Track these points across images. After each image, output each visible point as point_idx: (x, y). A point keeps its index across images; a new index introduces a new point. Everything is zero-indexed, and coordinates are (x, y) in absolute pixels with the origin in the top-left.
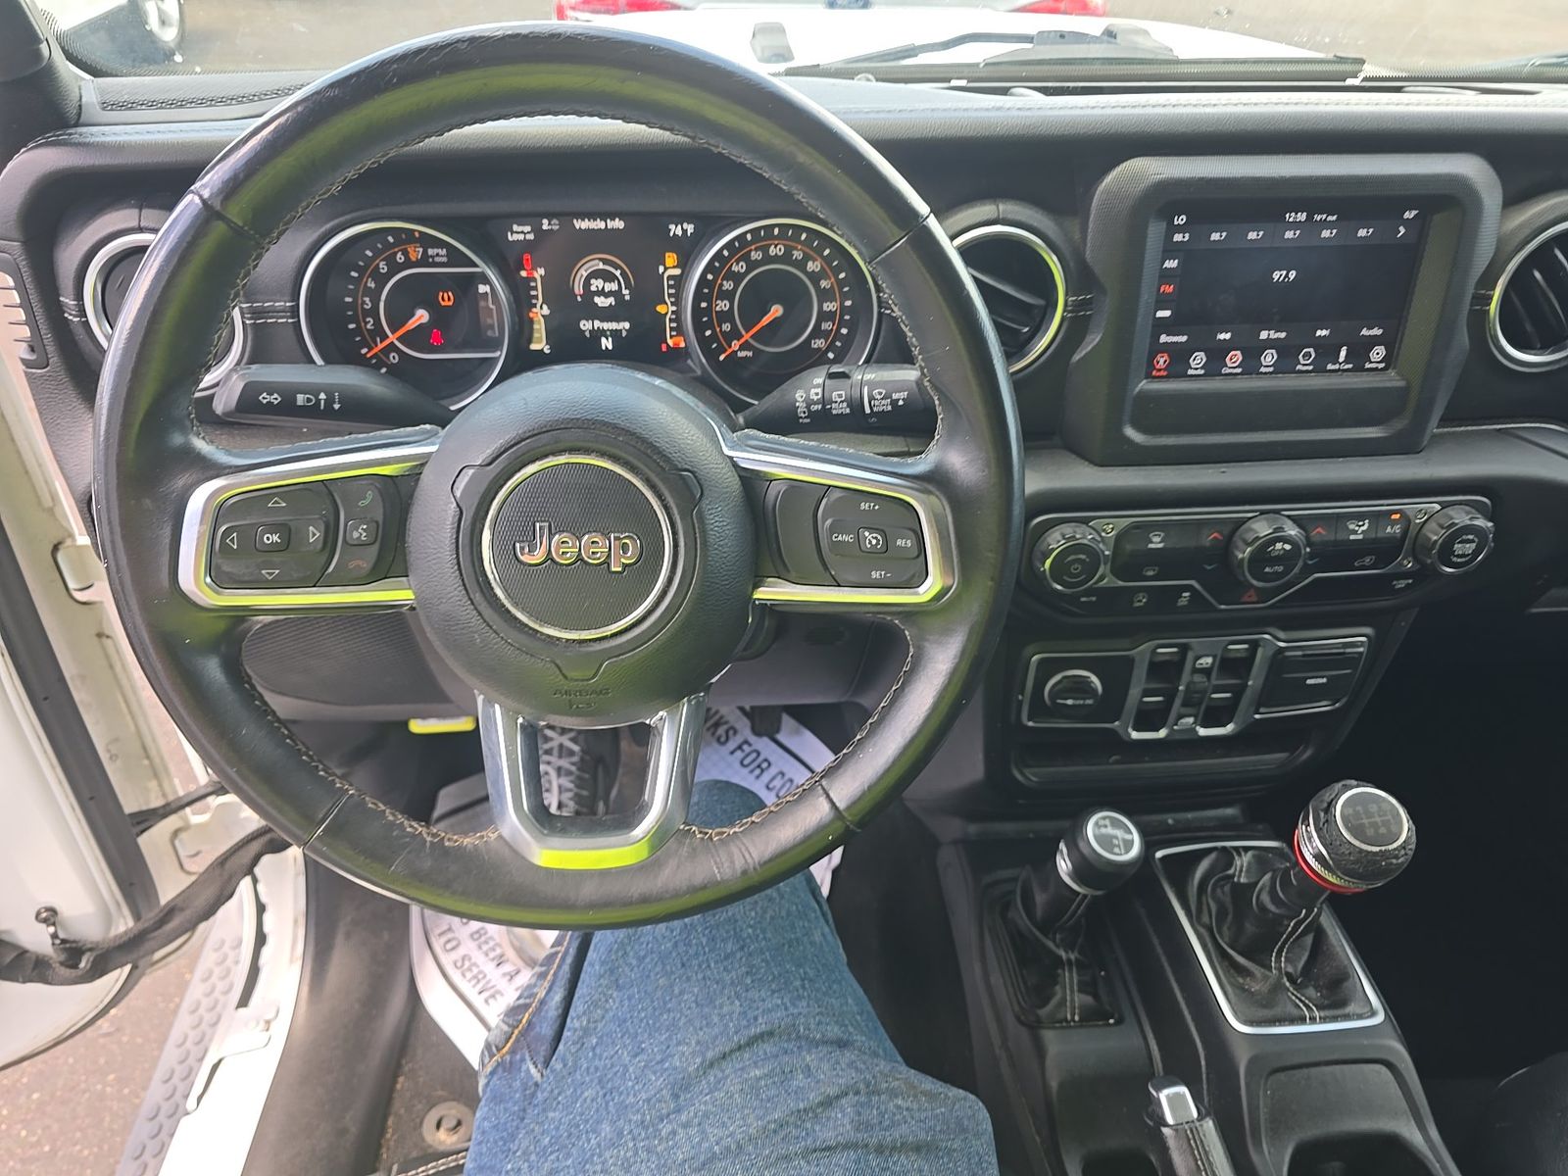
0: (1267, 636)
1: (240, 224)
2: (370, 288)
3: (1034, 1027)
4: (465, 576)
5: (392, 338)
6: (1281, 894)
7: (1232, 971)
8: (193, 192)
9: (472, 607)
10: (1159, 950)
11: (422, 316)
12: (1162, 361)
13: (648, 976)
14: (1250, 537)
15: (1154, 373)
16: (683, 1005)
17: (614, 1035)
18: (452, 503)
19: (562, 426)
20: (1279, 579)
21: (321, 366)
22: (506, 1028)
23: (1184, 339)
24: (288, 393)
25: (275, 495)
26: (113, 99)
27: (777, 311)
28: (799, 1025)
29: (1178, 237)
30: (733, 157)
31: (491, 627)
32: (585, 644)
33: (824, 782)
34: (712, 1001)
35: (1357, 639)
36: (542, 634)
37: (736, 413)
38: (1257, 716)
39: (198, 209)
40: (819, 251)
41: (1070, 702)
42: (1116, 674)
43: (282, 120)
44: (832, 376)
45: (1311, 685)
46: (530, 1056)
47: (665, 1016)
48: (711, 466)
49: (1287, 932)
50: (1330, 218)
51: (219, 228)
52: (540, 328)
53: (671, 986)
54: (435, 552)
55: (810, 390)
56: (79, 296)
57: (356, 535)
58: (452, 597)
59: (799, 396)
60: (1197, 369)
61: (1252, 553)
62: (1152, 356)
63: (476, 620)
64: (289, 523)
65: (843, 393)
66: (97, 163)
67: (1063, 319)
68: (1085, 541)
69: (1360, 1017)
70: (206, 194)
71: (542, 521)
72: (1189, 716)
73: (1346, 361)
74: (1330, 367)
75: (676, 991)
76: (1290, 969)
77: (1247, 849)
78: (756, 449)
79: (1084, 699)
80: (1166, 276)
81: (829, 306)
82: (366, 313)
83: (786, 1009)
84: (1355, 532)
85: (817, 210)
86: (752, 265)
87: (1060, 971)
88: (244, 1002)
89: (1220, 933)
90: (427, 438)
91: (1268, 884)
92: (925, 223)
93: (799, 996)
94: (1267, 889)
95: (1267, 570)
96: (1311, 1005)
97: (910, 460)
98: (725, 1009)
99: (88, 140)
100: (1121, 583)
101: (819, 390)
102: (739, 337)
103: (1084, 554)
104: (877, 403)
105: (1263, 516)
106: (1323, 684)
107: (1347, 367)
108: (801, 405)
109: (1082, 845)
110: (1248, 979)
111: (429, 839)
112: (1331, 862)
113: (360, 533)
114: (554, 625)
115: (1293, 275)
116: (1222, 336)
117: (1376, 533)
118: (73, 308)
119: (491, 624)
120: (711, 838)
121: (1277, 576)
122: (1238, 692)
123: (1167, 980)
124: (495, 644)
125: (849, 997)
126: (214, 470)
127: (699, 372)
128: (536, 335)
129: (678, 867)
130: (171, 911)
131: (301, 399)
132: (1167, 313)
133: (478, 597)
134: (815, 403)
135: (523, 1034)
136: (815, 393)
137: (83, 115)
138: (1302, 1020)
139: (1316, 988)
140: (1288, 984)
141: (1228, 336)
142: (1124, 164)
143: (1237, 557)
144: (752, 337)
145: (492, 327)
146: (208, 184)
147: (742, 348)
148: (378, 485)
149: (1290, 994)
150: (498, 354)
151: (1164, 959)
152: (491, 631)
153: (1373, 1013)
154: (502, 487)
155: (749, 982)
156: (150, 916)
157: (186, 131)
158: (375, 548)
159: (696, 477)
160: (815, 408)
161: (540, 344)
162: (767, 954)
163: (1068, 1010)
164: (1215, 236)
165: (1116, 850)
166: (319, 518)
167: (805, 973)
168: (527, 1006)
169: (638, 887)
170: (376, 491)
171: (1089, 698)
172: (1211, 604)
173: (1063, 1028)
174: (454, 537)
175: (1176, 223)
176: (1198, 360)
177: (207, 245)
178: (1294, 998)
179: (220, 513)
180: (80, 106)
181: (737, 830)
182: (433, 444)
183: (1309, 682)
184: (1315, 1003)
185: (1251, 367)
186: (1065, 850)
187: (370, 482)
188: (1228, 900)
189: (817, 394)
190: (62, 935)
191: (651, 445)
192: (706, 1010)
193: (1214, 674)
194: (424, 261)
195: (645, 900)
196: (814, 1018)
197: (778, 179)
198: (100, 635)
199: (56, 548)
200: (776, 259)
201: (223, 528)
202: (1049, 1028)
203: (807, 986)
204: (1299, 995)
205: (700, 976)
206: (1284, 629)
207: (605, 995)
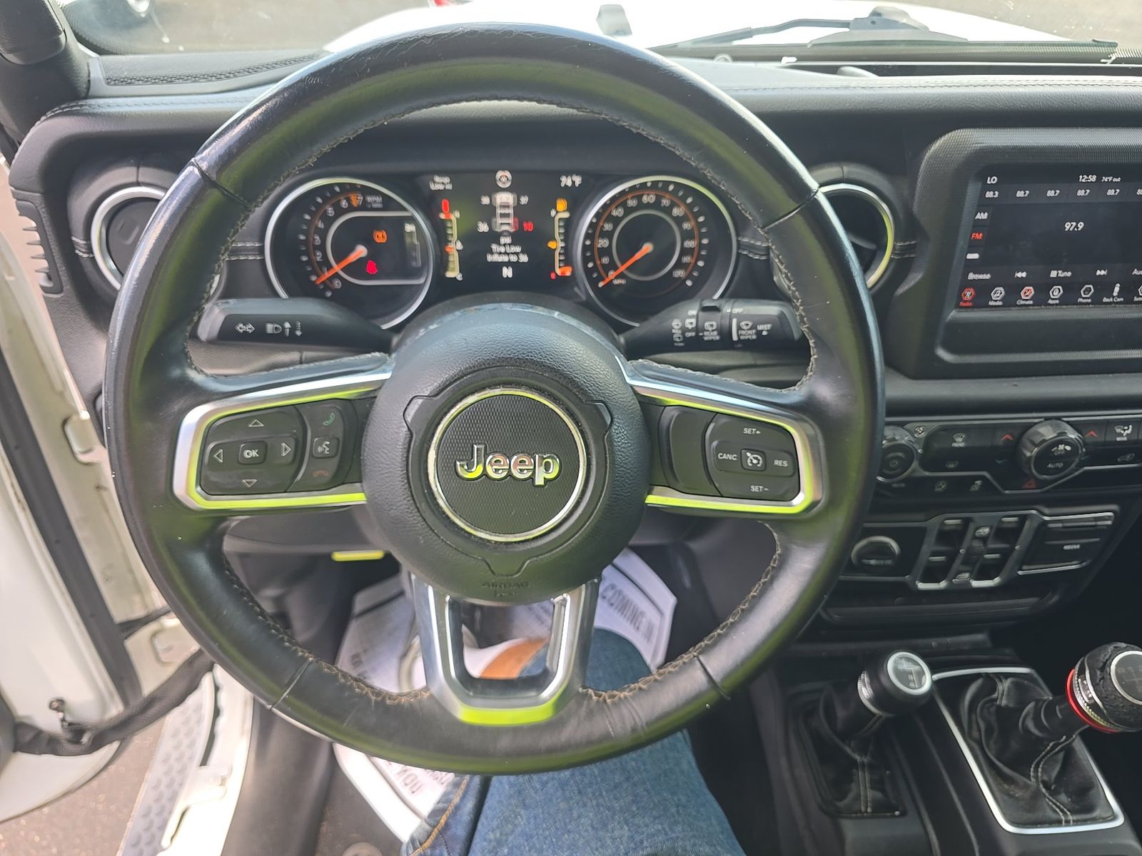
0: (1034, 512)
1: (232, 191)
2: (321, 228)
3: (835, 815)
4: (413, 487)
5: (337, 268)
6: (1045, 722)
7: (999, 779)
8: (193, 165)
9: (419, 514)
10: (937, 757)
11: (361, 251)
12: (968, 294)
13: (550, 800)
14: (1038, 440)
15: (961, 303)
16: (581, 828)
17: (522, 848)
18: (403, 427)
19: (498, 364)
20: (1059, 473)
21: (285, 299)
22: (428, 827)
23: (988, 276)
24: (260, 323)
25: (255, 417)
26: (115, 76)
27: (648, 248)
28: (678, 846)
29: (989, 195)
30: (651, 138)
31: (433, 531)
32: (511, 546)
33: (701, 658)
34: (605, 825)
35: (1104, 515)
36: (475, 536)
37: (618, 334)
38: (1020, 573)
39: (197, 179)
40: (683, 199)
41: (873, 562)
42: (911, 540)
43: (269, 104)
44: (705, 309)
45: (1068, 550)
46: (448, 851)
47: (566, 836)
48: (619, 396)
49: (1046, 750)
50: (1115, 180)
51: (214, 196)
52: (454, 260)
53: (571, 810)
54: (388, 467)
55: (684, 319)
56: (88, 237)
57: (320, 449)
58: (401, 505)
59: (676, 324)
60: (996, 301)
61: (1038, 453)
62: (962, 289)
63: (421, 524)
64: (266, 441)
65: (714, 323)
66: (103, 130)
67: (891, 260)
68: (903, 442)
69: (1105, 820)
70: (204, 166)
71: (479, 444)
72: (966, 572)
73: (1118, 296)
74: (1105, 300)
75: (575, 815)
76: (1045, 778)
77: (1007, 675)
78: (652, 378)
79: (885, 560)
80: (978, 225)
81: (690, 244)
82: (316, 248)
83: (666, 834)
84: (1121, 435)
85: (719, 183)
86: (628, 211)
87: (855, 771)
88: (204, 762)
89: (988, 746)
90: (378, 366)
91: (1032, 712)
92: (815, 197)
93: (675, 821)
94: (1031, 716)
95: (1050, 466)
96: (1065, 810)
97: (784, 391)
98: (617, 833)
99: (96, 111)
100: (927, 474)
101: (694, 321)
102: (616, 268)
103: (901, 452)
104: (743, 332)
105: (1048, 422)
106: (1077, 549)
107: (1119, 300)
108: (677, 332)
109: (883, 680)
110: (1012, 786)
111: (373, 698)
112: (1105, 712)
113: (324, 448)
114: (485, 529)
115: (1081, 225)
116: (1019, 275)
117: (1138, 435)
118: (83, 246)
119: (433, 528)
120: (605, 701)
121: (1057, 470)
122: (1006, 554)
123: (945, 785)
124: (436, 545)
125: (713, 818)
126: (204, 396)
127: (584, 298)
128: (451, 265)
129: (579, 725)
130: (151, 701)
131: (270, 328)
132: (976, 256)
133: (423, 506)
134: (689, 330)
135: (442, 832)
136: (690, 323)
137: (91, 89)
138: (1058, 823)
139: (1067, 793)
140: (1044, 790)
141: (1024, 275)
142: (950, 134)
143: (1025, 455)
144: (628, 269)
145: (415, 259)
146: (207, 157)
147: (617, 277)
148: (338, 407)
149: (1047, 800)
150: (421, 281)
151: (941, 765)
152: (434, 534)
153: (1114, 818)
154: (446, 414)
155: (635, 809)
156: (135, 703)
157: (177, 104)
158: (336, 461)
159: (607, 406)
160: (689, 335)
161: (454, 273)
162: (648, 783)
163: (862, 803)
164: (1020, 194)
165: (912, 685)
166: (291, 436)
167: (679, 800)
168: (443, 811)
169: (546, 741)
170: (338, 413)
171: (888, 559)
172: (996, 489)
173: (857, 818)
174: (405, 455)
175: (989, 182)
176: (998, 294)
177: (204, 209)
178: (1051, 803)
179: (211, 432)
180: (89, 81)
181: (626, 694)
182: (384, 371)
183: (1066, 547)
184: (1068, 807)
185: (1041, 299)
186: (866, 680)
187: (333, 405)
188: (993, 720)
189: (692, 323)
190: (69, 719)
191: (572, 381)
192: (601, 833)
193: (990, 540)
194: (364, 207)
195: (551, 750)
196: (690, 840)
197: (688, 157)
198: (98, 488)
199: (65, 422)
200: (648, 206)
201: (211, 446)
202: (846, 818)
203: (681, 811)
204: (1054, 801)
205: (594, 803)
206: (1049, 506)
207: (514, 812)
